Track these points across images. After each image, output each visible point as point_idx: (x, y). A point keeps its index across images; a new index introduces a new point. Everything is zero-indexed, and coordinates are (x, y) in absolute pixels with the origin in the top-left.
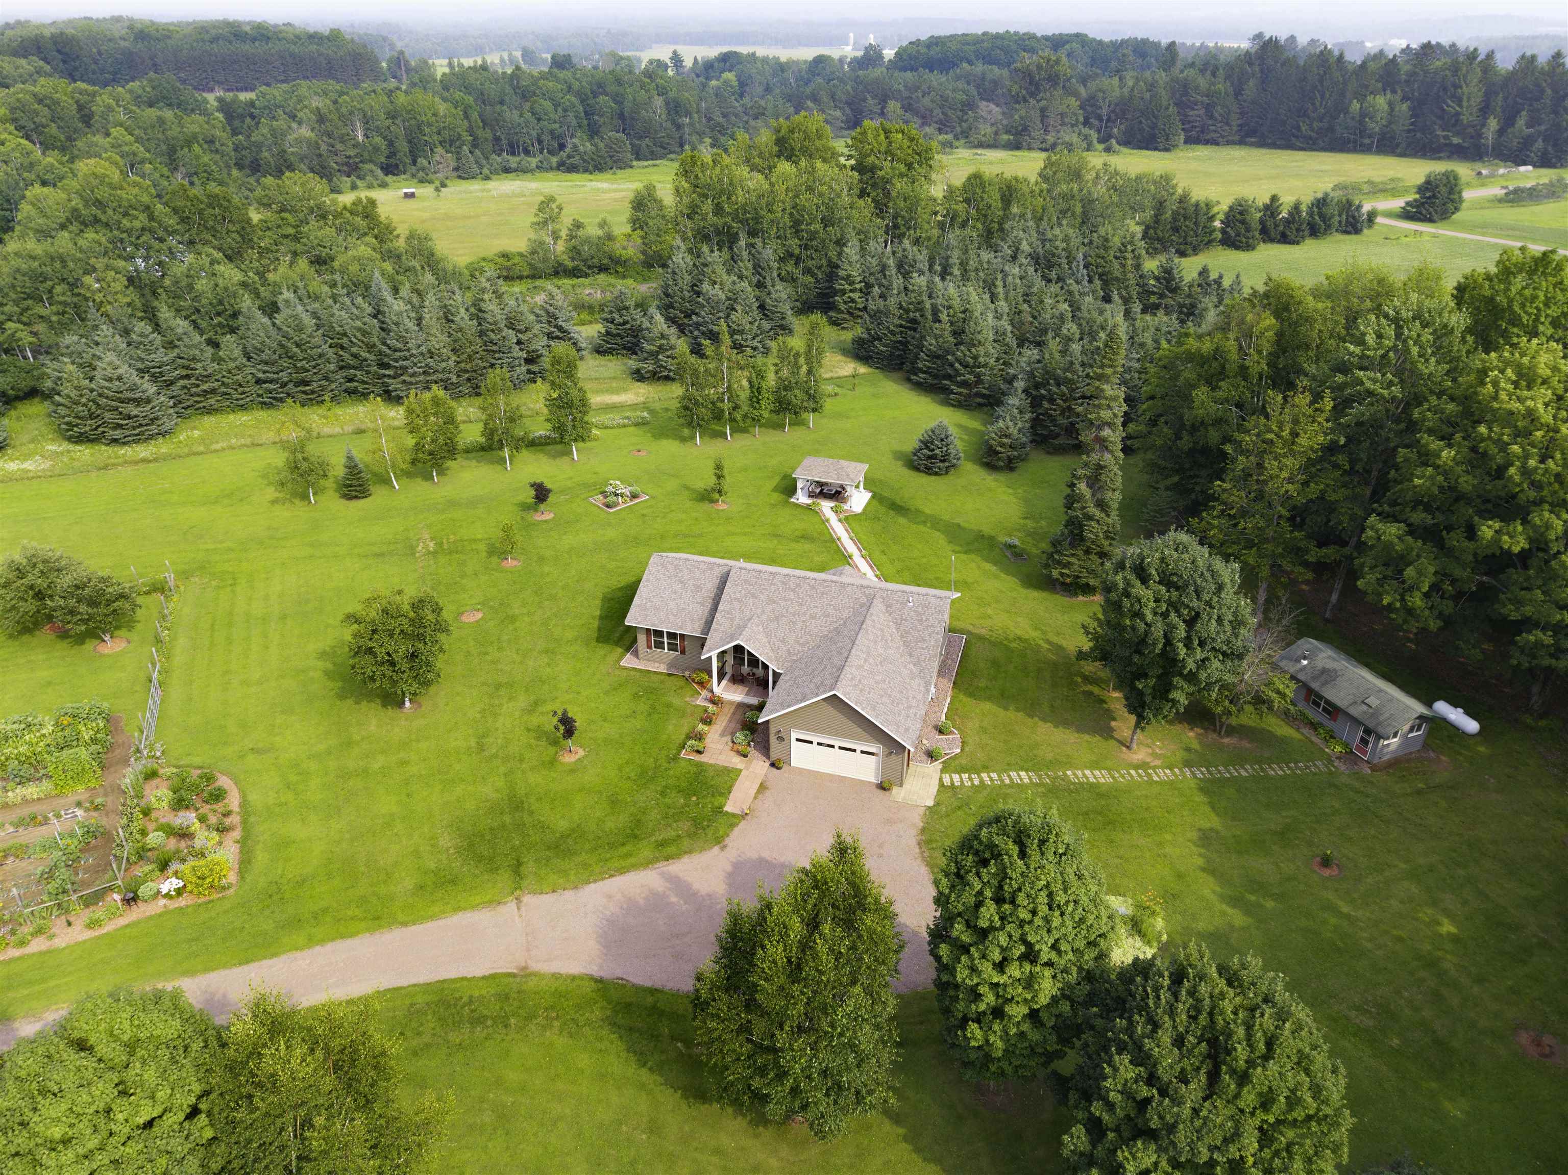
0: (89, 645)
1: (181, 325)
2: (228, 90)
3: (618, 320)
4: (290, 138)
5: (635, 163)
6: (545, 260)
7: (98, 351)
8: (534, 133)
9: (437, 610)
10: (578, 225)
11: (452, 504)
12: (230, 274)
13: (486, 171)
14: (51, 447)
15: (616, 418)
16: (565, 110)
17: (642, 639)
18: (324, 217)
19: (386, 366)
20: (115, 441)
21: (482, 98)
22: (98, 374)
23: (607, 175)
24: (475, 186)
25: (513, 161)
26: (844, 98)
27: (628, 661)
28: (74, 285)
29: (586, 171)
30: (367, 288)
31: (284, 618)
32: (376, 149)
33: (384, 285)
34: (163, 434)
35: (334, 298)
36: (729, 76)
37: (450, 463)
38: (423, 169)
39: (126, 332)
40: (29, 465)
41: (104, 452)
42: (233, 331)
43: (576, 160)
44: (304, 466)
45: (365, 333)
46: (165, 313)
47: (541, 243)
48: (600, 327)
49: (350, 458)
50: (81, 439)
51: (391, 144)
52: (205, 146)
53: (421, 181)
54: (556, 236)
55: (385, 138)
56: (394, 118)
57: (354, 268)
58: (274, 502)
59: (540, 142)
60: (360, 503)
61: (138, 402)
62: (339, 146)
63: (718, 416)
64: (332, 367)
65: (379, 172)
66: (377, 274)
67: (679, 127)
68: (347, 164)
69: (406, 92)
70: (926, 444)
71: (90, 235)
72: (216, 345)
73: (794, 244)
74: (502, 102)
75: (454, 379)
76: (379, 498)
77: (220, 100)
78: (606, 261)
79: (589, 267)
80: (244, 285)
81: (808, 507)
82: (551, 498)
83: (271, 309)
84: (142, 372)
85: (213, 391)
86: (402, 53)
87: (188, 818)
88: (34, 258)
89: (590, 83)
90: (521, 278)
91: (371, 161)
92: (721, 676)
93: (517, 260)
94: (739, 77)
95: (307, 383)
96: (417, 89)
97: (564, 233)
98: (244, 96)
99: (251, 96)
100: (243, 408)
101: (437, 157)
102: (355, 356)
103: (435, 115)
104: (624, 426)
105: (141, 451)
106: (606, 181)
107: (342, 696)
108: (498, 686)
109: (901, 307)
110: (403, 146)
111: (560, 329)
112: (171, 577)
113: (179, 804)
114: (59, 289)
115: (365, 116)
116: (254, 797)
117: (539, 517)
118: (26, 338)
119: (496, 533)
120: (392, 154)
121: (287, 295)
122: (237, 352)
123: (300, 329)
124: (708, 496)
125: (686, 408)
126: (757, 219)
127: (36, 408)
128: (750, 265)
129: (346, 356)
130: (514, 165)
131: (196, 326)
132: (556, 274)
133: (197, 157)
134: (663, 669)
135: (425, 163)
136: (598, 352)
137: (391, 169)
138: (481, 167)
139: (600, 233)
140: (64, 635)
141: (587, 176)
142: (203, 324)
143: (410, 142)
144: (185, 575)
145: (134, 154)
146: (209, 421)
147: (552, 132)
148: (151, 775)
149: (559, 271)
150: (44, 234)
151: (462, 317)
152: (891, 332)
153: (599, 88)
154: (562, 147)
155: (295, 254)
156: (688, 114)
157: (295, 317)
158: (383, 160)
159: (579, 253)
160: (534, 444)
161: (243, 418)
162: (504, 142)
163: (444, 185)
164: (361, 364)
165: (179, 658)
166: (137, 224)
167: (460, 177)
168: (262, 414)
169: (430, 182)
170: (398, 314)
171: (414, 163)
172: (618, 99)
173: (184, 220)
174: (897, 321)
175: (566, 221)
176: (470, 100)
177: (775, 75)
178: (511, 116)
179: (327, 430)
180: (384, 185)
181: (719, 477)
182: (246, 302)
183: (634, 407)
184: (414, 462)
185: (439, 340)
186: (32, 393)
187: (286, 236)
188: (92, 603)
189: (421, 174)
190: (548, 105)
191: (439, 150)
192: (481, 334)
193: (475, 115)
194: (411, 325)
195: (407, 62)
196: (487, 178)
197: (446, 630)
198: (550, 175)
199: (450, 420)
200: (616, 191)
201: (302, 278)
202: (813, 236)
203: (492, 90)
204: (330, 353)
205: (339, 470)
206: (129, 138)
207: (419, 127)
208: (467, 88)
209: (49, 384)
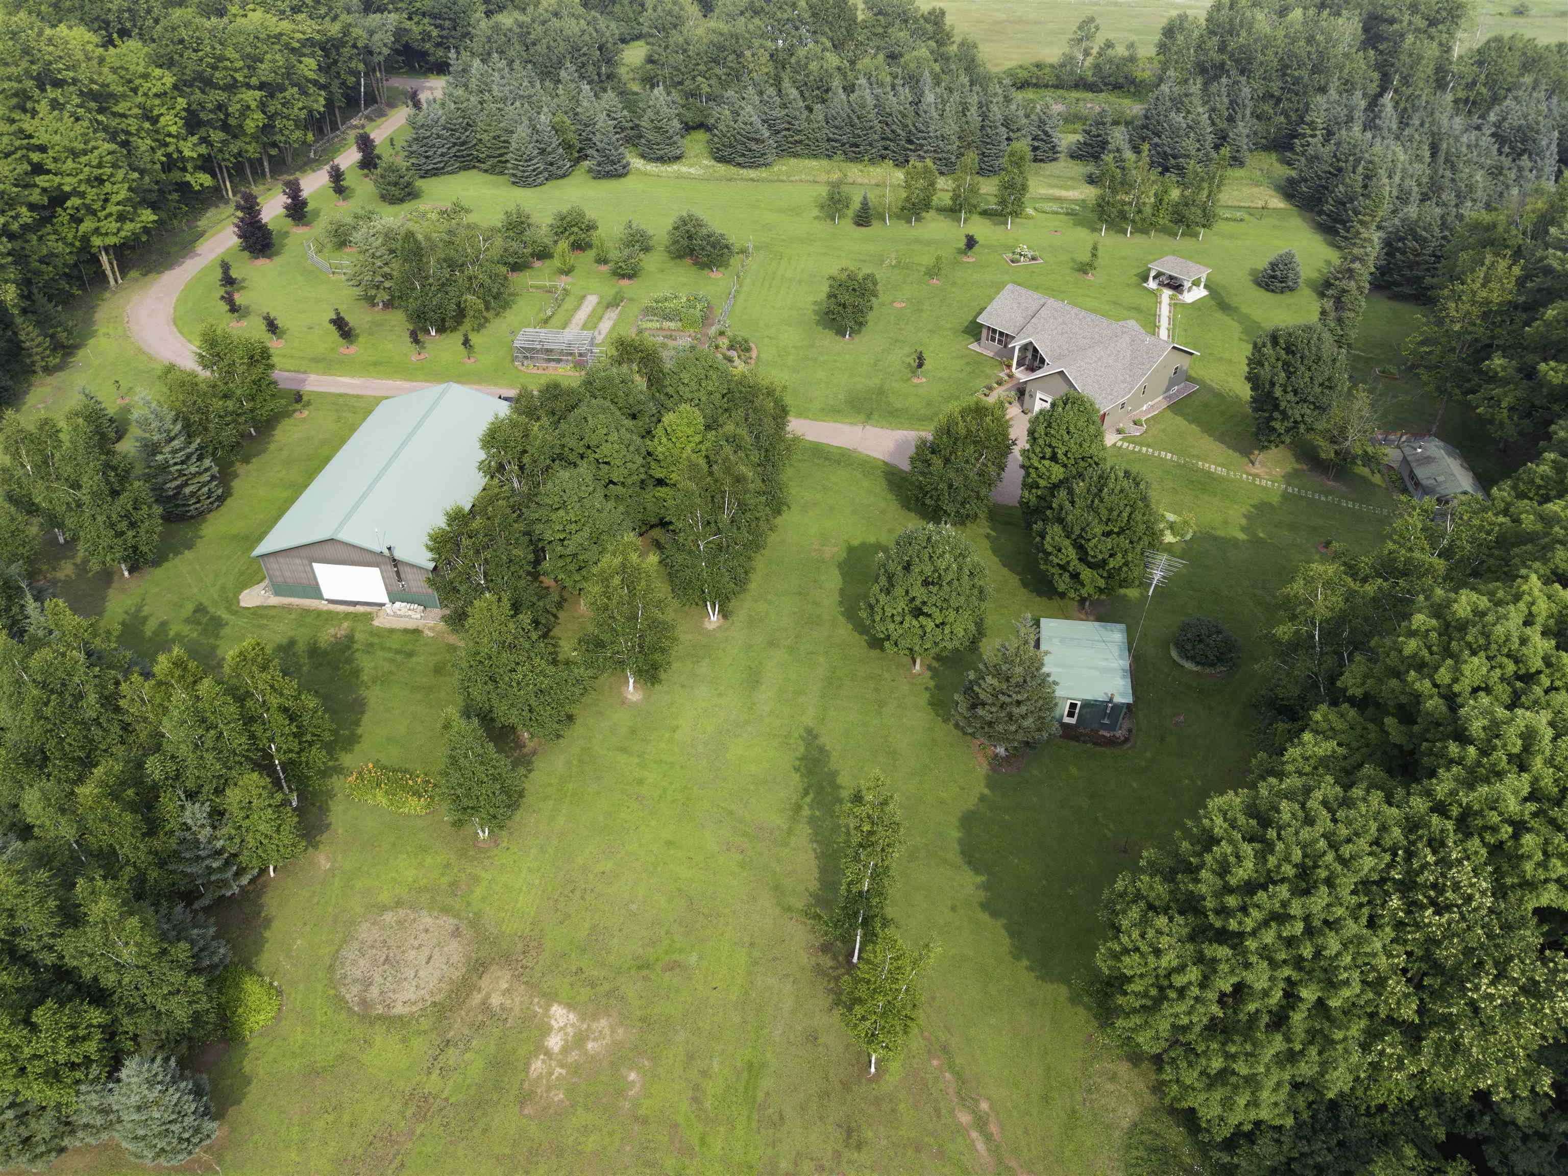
0: (706, 271)
1: (794, 93)
3: (1094, 132)
6: (1072, 73)
7: (743, 104)
9: (875, 283)
11: (917, 241)
12: (833, 60)
14: (706, 162)
15: (1055, 207)
17: (984, 332)
18: (906, 21)
19: (910, 142)
20: (739, 164)
22: (740, 119)
27: (974, 346)
28: (740, 55)
30: (918, 81)
31: (800, 282)
33: (929, 80)
34: (766, 165)
35: (893, 87)
37: (924, 214)
39: (761, 93)
40: (692, 171)
41: (733, 170)
42: (824, 101)
44: (837, 197)
45: (904, 116)
46: (786, 84)
47: (1072, 58)
48: (1079, 137)
49: (865, 198)
50: (721, 160)
54: (1087, 53)
57: (912, 66)
58: (816, 218)
60: (863, 229)
61: (757, 141)
63: (1123, 216)
64: (876, 137)
66: (927, 73)
70: (1274, 266)
71: (756, 21)
72: (810, 109)
73: (1275, 87)
76: (876, 228)
80: (839, 69)
81: (1152, 292)
82: (976, 248)
83: (849, 89)
84: (764, 121)
85: (800, 142)
87: (733, 354)
88: (722, 34)
90: (1046, 86)
92: (1019, 364)
93: (1047, 70)
95: (857, 146)
97: (1094, 51)
100: (815, 156)
102: (893, 131)
104: (1057, 213)
105: (752, 173)
107: (818, 323)
108: (897, 341)
109: (1335, 156)
111: (1046, 133)
112: (751, 246)
113: (731, 347)
114: (731, 58)
116: (764, 356)
117: (966, 259)
118: (706, 89)
119: (932, 262)
121: (862, 81)
122: (821, 117)
123: (863, 106)
124: (1084, 268)
125: (1099, 205)
126: (1250, 61)
127: (701, 136)
128: (1226, 100)
129: (888, 130)
131: (802, 95)
132: (1076, 86)
134: (991, 354)
136: (1072, 157)
139: (1126, 54)
140: (696, 263)
142: (807, 95)
144: (757, 248)
146: (793, 161)
148: (722, 333)
149: (1081, 84)
150: (731, 17)
151: (973, 113)
152: (1318, 176)
155: (878, 48)
157: (862, 97)
159: (1101, 70)
160: (985, 213)
161: (814, 163)
164: (895, 138)
165: (745, 289)
166: (785, 16)
168: (825, 163)
170: (929, 105)
173: (814, 15)
174: (1327, 168)
175: (1100, 41)
179: (859, 180)
181: (1094, 255)
182: (836, 83)
183: (1074, 201)
184: (903, 209)
185: (951, 128)
186: (701, 126)
187: (875, 34)
188: (714, 246)
192: (982, 128)
194: (935, 115)
197: (876, 296)
199: (932, 184)
201: (877, 68)
202: (1297, 81)
204: (878, 127)
205: (856, 205)
209: (712, 121)
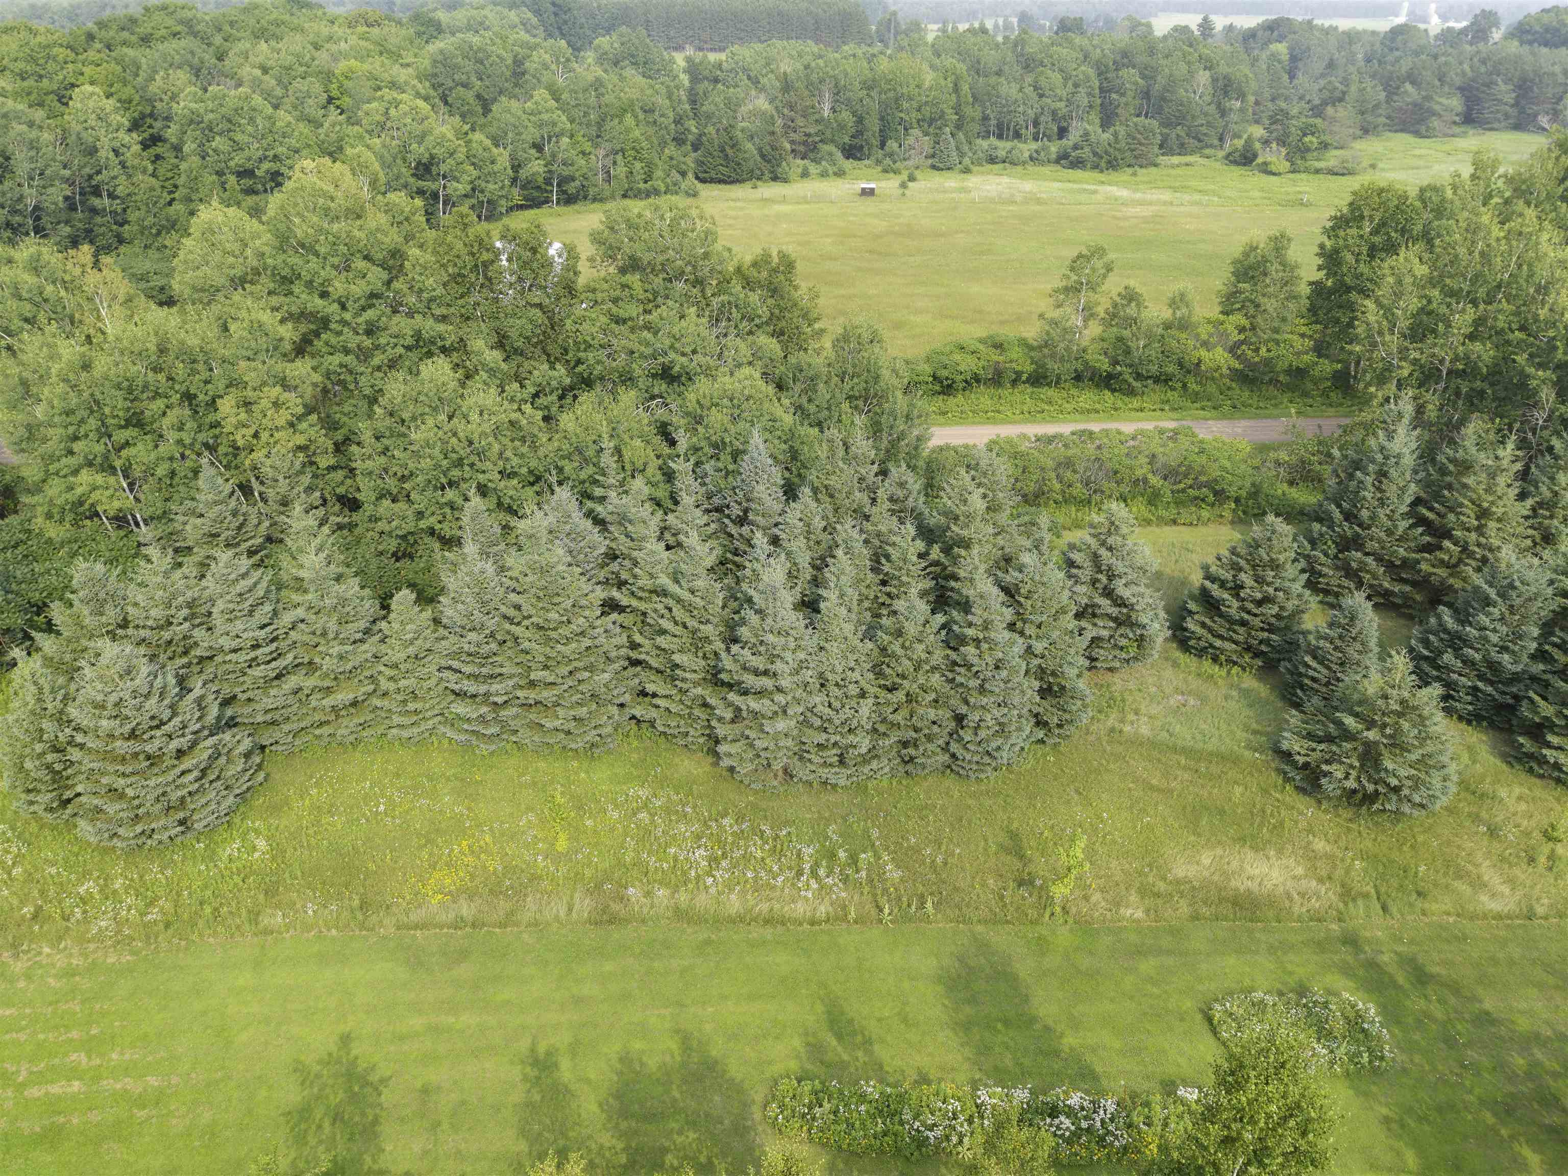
2: (701, 49)
4: (744, 110)
5: (1162, 159)
6: (1062, 354)
8: (1031, 113)
10: (1131, 296)
13: (966, 161)
16: (1076, 86)
21: (977, 69)
23: (1124, 175)
24: (951, 181)
25: (1003, 147)
26: (1458, 81)
29: (1095, 167)
30: (738, 454)
32: (842, 127)
36: (1281, 48)
38: (891, 155)
43: (1086, 153)
47: (1061, 325)
51: (860, 120)
52: (641, 116)
53: (885, 171)
54: (1089, 314)
55: (854, 114)
56: (870, 88)
59: (1036, 124)
62: (800, 122)
65: (839, 155)
67: (1223, 113)
68: (805, 143)
69: (890, 57)
74: (999, 73)
75: (864, 743)
77: (689, 60)
78: (1171, 369)
79: (1139, 376)
86: (894, 14)
89: (1113, 52)
91: (832, 141)
93: (1014, 350)
94: (1291, 49)
96: (904, 55)
98: (713, 57)
99: (723, 56)
101: (911, 140)
103: (918, 86)
106: (1125, 185)
110: (873, 124)
115: (836, 86)
120: (859, 134)
130: (1002, 153)
132: (1078, 379)
133: (628, 130)
135: (895, 145)
137: (852, 152)
138: (962, 155)
141: (1096, 175)
143: (882, 119)
145: (554, 124)
147: (1054, 113)
153: (1125, 58)
154: (1062, 132)
156: (1242, 96)
158: (847, 139)
159: (1128, 352)
162: (993, 122)
163: (912, 178)
167: (933, 167)
169: (896, 172)
171: (883, 145)
172: (1149, 73)
175: (1113, 286)
176: (962, 68)
177: (1340, 48)
178: (1009, 90)
180: (840, 174)
189: (888, 161)
190: (1056, 78)
191: (916, 132)
193: (965, 88)
195: (898, 24)
196: (967, 171)
198: (1047, 170)
200: (1141, 203)
203: (990, 58)
206: (553, 104)
207: (897, 100)
208: (962, 54)
